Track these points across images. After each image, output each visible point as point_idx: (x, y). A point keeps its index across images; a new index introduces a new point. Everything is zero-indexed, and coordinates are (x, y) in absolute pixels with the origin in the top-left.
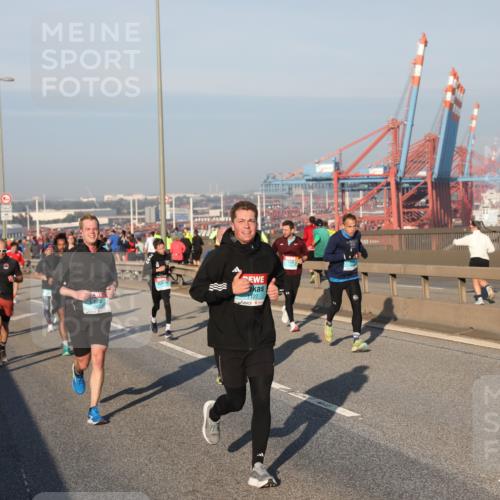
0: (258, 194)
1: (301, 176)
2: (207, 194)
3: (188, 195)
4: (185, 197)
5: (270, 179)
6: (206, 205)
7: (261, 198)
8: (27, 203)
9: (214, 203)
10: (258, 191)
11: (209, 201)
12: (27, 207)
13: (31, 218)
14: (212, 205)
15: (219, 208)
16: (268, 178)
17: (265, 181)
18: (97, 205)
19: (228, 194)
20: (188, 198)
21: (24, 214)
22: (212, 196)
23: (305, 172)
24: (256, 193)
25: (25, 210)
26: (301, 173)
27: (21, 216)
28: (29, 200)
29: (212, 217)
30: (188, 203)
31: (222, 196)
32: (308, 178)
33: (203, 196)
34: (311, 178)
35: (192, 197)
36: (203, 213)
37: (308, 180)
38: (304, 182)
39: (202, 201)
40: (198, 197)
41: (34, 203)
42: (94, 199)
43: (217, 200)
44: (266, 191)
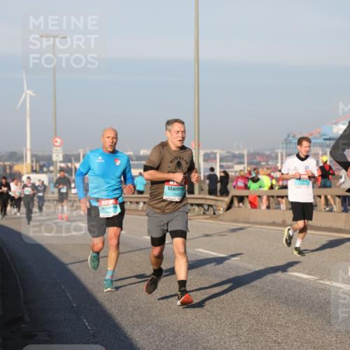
0: (279, 152)
1: (318, 136)
2: (233, 152)
3: (215, 151)
4: (213, 153)
5: (290, 138)
6: (231, 161)
7: (282, 156)
8: (73, 155)
9: (238, 159)
10: (278, 149)
11: (234, 156)
12: (73, 159)
13: (76, 168)
14: (237, 160)
15: (243, 163)
16: (288, 137)
17: (286, 140)
18: (134, 158)
19: (252, 151)
20: (216, 153)
21: (69, 165)
22: (237, 153)
23: (323, 132)
24: (277, 151)
25: (70, 161)
26: (319, 133)
27: (68, 166)
28: (75, 153)
29: (236, 172)
30: (215, 158)
31: (245, 153)
32: (325, 137)
33: (228, 152)
34: (328, 137)
35: (219, 153)
36: (229, 167)
37: (325, 139)
38: (321, 141)
39: (227, 157)
40: (224, 153)
41: (79, 155)
42: (131, 153)
43: (242, 156)
44: (286, 148)
